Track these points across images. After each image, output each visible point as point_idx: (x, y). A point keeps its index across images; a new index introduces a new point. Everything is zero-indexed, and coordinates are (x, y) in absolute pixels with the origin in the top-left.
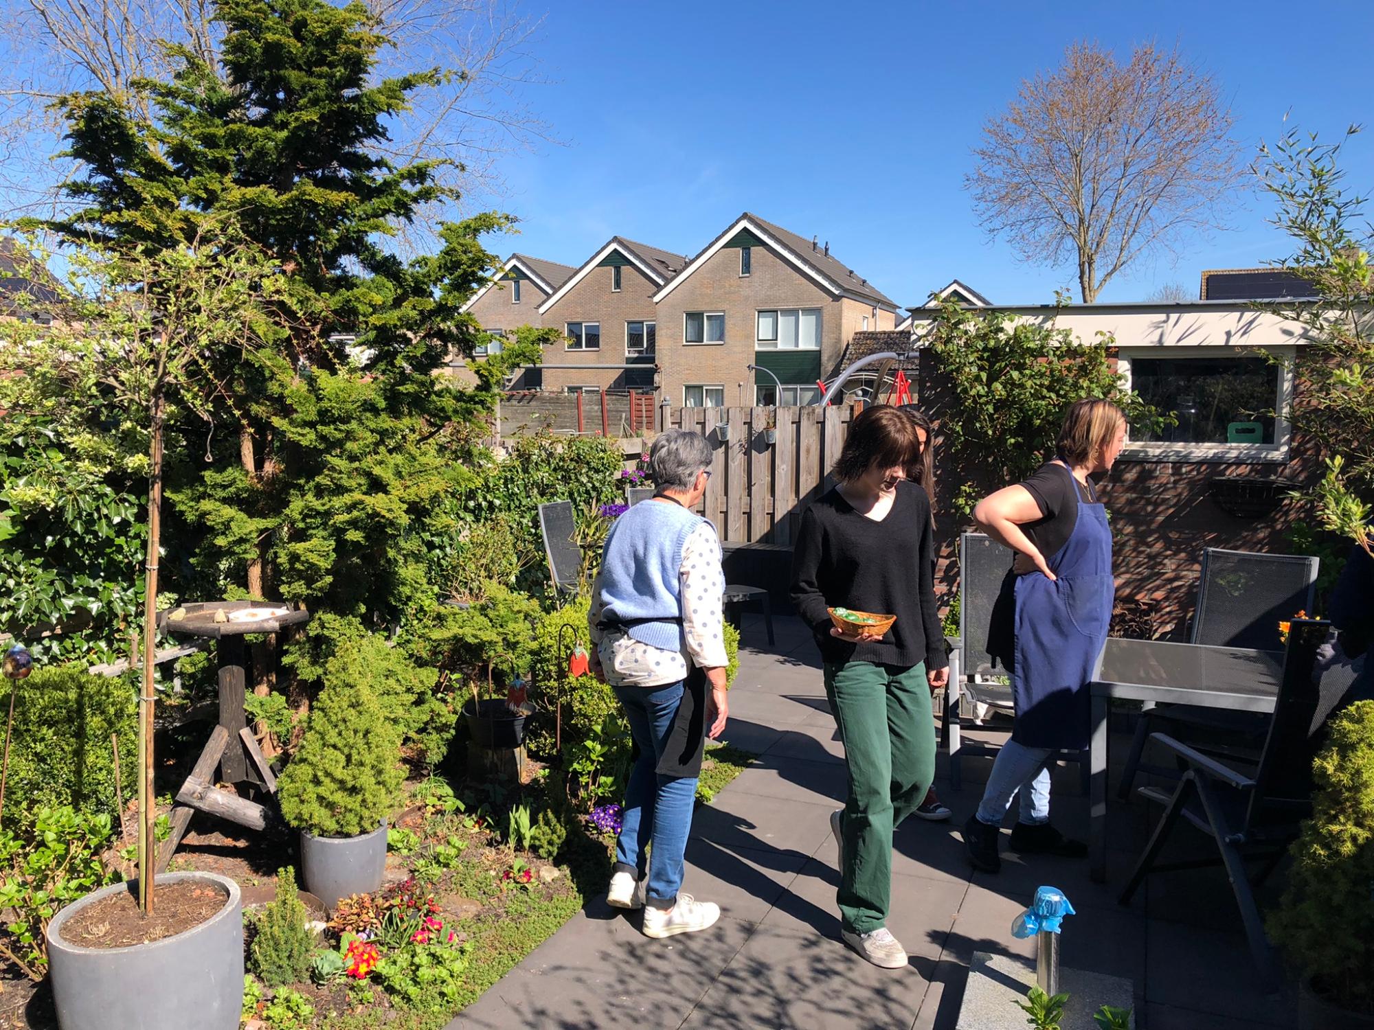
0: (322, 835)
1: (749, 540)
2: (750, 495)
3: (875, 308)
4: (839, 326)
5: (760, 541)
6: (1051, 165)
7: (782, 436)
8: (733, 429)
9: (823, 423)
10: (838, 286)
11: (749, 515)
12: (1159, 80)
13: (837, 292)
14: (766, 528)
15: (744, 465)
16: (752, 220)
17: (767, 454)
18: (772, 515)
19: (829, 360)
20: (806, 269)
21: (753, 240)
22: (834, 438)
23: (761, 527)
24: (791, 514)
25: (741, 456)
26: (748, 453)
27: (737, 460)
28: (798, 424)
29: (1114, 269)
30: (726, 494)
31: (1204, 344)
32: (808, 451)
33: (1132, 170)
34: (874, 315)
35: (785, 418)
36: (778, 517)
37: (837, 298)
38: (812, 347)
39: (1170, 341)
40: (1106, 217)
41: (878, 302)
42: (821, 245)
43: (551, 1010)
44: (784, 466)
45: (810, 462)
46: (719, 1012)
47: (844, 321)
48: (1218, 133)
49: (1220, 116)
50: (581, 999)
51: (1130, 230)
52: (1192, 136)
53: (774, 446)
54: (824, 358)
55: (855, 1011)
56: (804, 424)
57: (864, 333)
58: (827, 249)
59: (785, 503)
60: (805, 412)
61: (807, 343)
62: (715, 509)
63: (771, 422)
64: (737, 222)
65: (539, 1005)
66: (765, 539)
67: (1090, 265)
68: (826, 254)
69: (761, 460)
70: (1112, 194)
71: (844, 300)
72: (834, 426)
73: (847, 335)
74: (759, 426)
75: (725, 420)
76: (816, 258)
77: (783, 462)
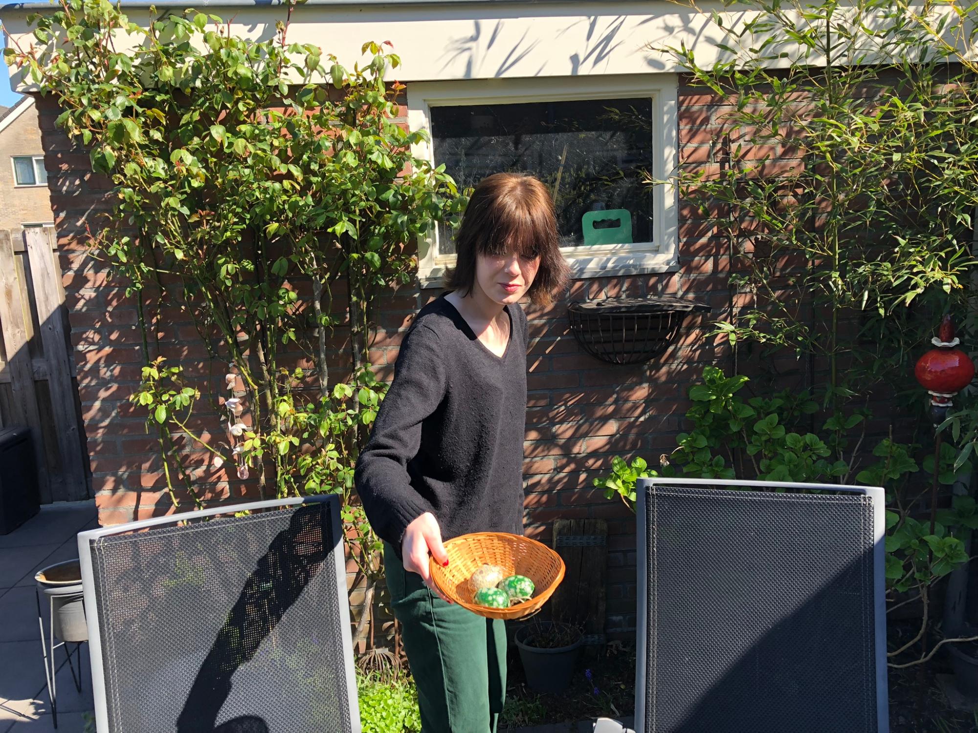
22: (45, 274)
31: (540, 75)
39: (485, 70)
72: (42, 256)
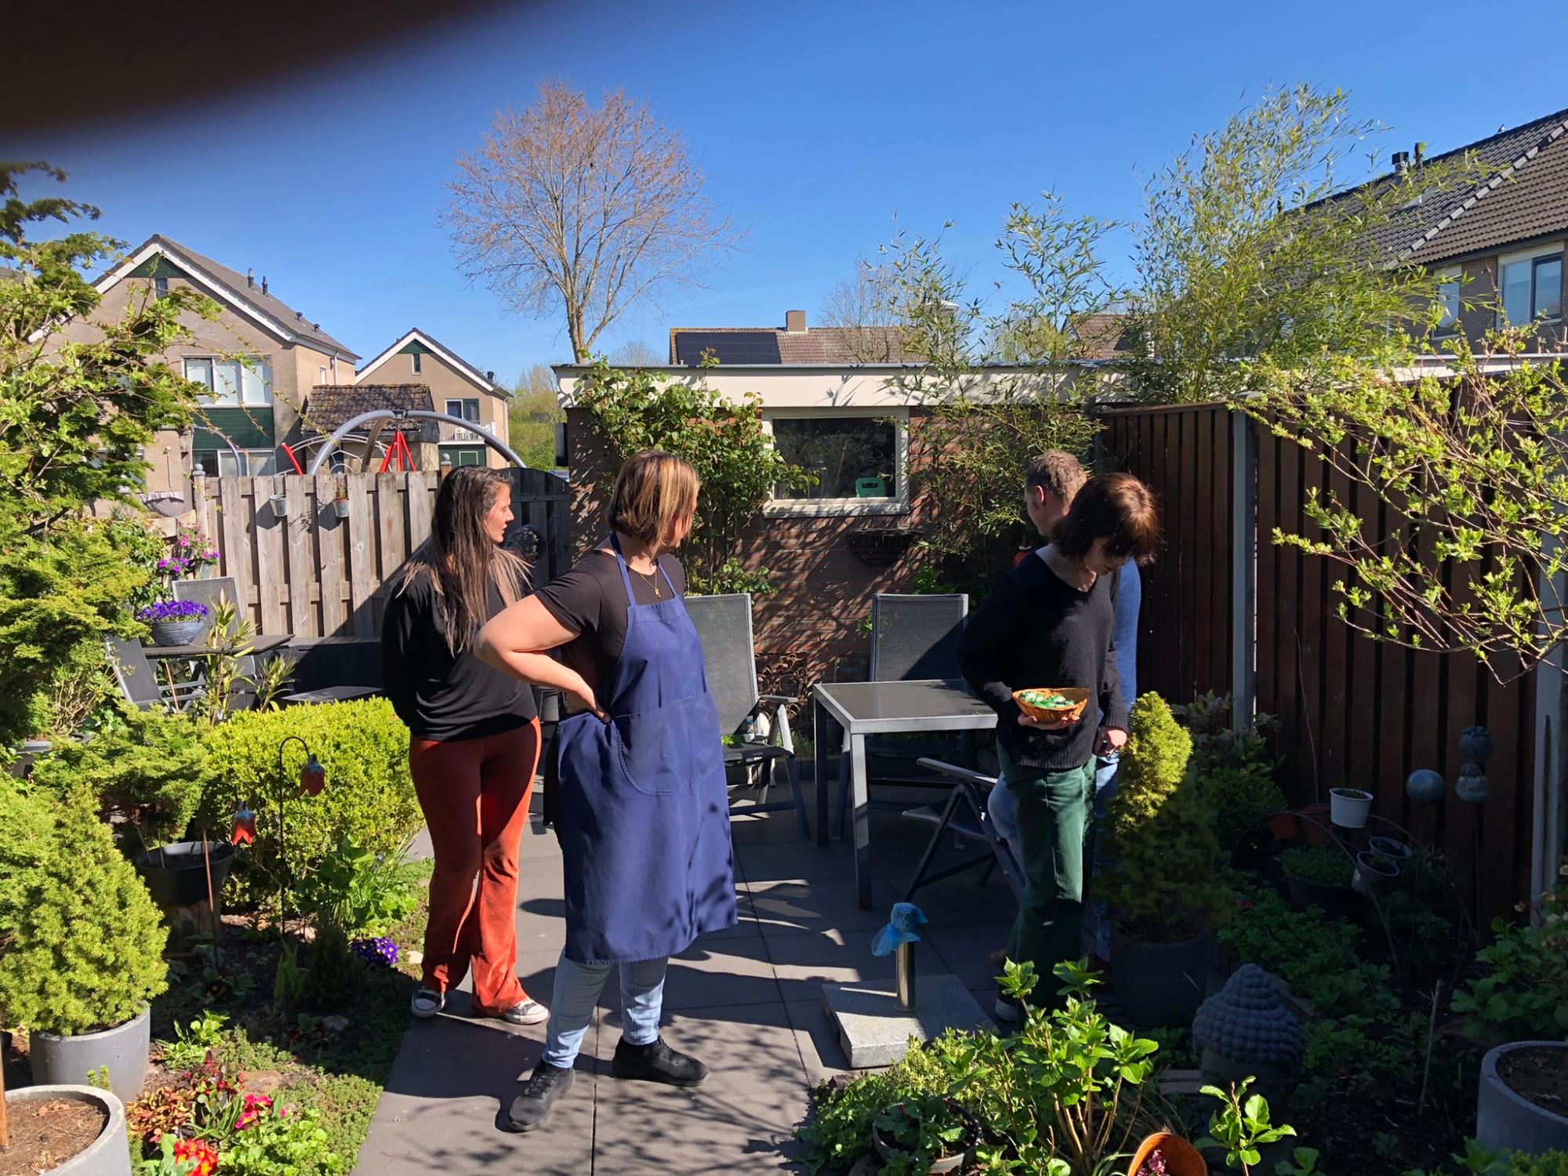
0: (75, 1033)
1: (321, 633)
2: (319, 579)
3: (332, 358)
4: (294, 379)
5: (336, 634)
6: (531, 206)
7: (357, 508)
8: (292, 502)
9: (406, 492)
10: (290, 331)
11: (319, 604)
12: (632, 128)
13: (288, 338)
14: (342, 618)
15: (310, 544)
16: (166, 244)
17: (339, 530)
18: (350, 603)
19: (284, 418)
20: (245, 308)
21: (169, 270)
22: (420, 509)
23: (335, 618)
24: (373, 599)
25: (304, 533)
26: (313, 530)
27: (300, 540)
28: (375, 493)
29: (603, 324)
30: (288, 580)
32: (390, 524)
33: (612, 220)
34: (332, 366)
35: (358, 487)
36: (357, 604)
37: (288, 345)
38: (261, 403)
40: (590, 268)
41: (336, 352)
42: (258, 282)
43: (449, 1147)
44: (361, 544)
45: (392, 537)
46: (622, 1100)
47: (299, 372)
48: (693, 190)
49: (691, 172)
50: (475, 1129)
51: (615, 283)
52: (668, 190)
53: (346, 520)
54: (278, 417)
55: (745, 1064)
56: (383, 493)
57: (325, 387)
58: (265, 286)
59: (365, 588)
60: (383, 479)
61: (253, 397)
62: (273, 601)
63: (342, 491)
64: (146, 246)
65: (434, 1146)
66: (342, 631)
67: (578, 318)
68: (265, 291)
69: (331, 538)
70: (595, 243)
71: (298, 347)
72: (419, 495)
73: (305, 391)
74: (326, 497)
75: (280, 490)
76: (255, 294)
77: (359, 539)
